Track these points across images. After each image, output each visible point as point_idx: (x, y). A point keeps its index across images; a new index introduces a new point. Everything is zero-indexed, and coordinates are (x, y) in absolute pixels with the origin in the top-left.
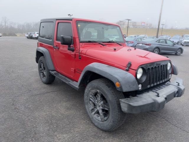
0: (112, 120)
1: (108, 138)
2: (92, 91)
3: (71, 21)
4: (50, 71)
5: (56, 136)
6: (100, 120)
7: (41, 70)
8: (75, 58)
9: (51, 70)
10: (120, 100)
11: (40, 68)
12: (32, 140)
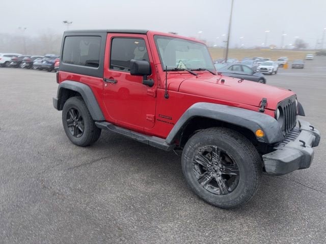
0: (246, 188)
1: (236, 218)
2: (200, 148)
3: (145, 35)
4: (96, 123)
5: (156, 227)
6: (219, 194)
7: (68, 123)
8: (156, 96)
9: (99, 120)
10: (263, 156)
11: (67, 119)
12: (121, 240)
